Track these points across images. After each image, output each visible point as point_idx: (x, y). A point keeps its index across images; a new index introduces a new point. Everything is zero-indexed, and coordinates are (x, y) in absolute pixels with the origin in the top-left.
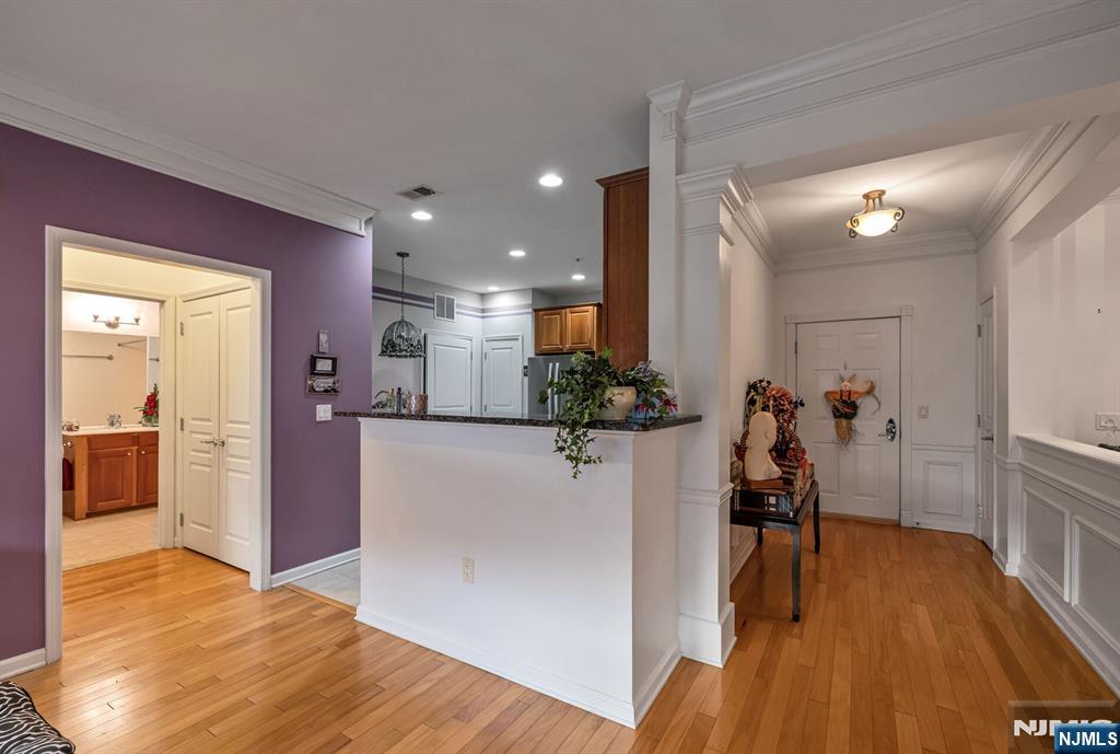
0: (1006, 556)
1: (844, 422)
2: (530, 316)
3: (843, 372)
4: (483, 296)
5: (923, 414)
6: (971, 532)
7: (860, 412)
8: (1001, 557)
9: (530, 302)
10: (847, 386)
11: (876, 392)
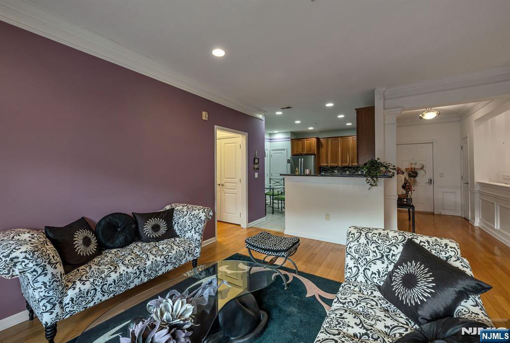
0: (474, 220)
1: (412, 178)
2: (290, 142)
3: (412, 162)
4: (270, 134)
5: (442, 175)
6: (460, 215)
7: (418, 175)
8: (472, 220)
9: (290, 136)
10: (413, 166)
11: (424, 169)
